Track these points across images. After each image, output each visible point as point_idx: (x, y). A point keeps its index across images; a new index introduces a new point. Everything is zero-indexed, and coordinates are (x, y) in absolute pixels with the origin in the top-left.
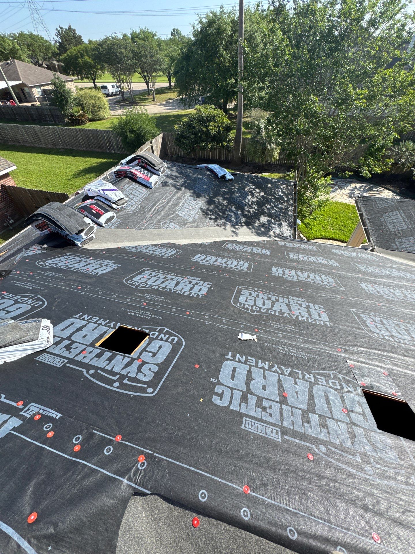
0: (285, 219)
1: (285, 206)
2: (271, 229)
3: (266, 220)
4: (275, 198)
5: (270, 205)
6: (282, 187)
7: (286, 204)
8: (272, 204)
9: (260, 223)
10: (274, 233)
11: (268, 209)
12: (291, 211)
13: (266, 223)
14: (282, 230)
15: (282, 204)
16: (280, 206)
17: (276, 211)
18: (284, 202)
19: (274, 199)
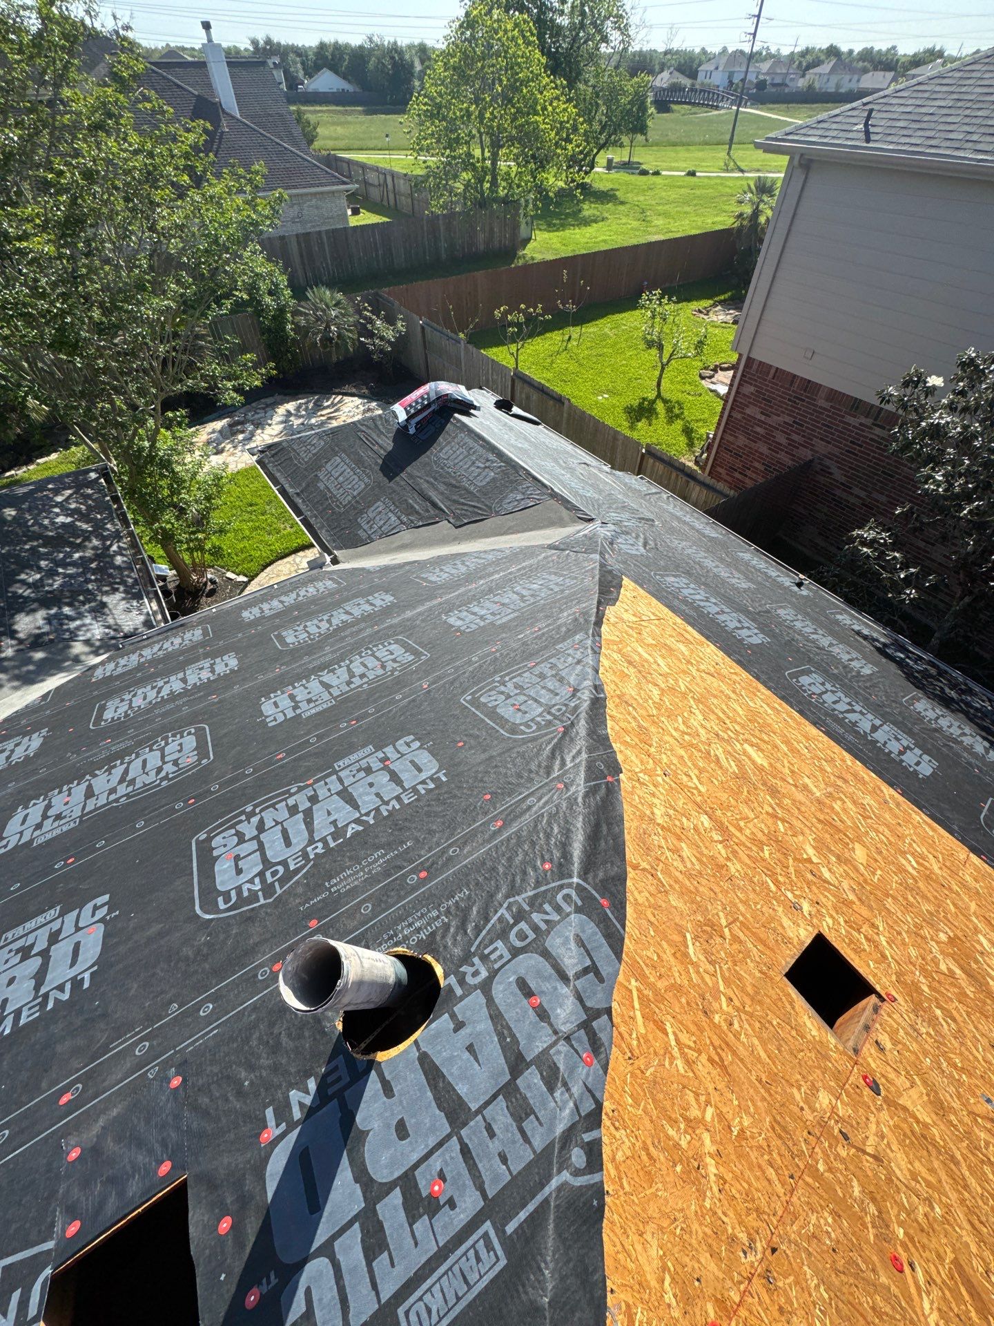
0: (110, 584)
1: (95, 548)
2: (73, 635)
3: (41, 622)
4: (48, 541)
5: (39, 569)
6: (59, 499)
7: (95, 542)
8: (43, 563)
9: (21, 641)
10: (87, 642)
11: (36, 586)
12: (120, 552)
13: (46, 629)
14: (111, 621)
15: (79, 547)
16: (76, 556)
17: (65, 575)
18: (88, 539)
19: (44, 546)
